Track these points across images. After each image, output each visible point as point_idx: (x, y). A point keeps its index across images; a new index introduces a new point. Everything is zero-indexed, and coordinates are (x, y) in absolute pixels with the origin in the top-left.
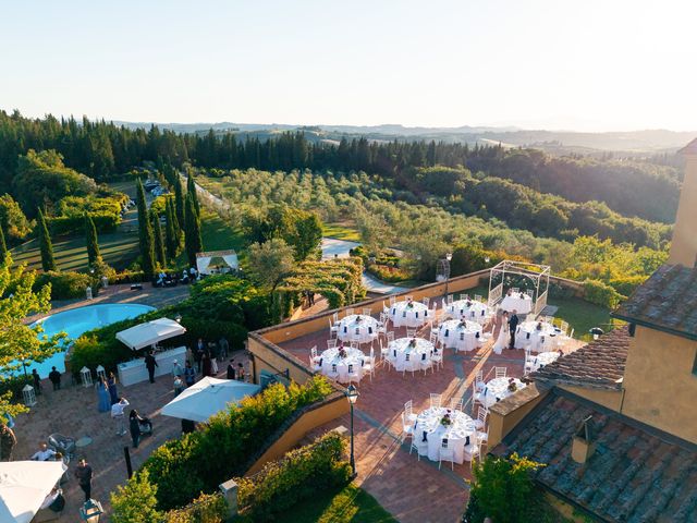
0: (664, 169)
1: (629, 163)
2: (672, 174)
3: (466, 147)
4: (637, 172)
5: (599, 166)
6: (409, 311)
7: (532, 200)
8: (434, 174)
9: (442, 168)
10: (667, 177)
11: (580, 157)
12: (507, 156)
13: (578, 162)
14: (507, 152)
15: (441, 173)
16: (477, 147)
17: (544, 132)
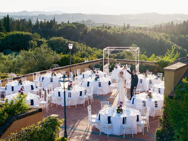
0: (161, 34)
1: (140, 31)
2: (166, 38)
3: (30, 21)
4: (146, 36)
5: (123, 34)
6: (54, 77)
7: (87, 51)
8: (12, 36)
9: (18, 32)
10: (164, 39)
11: (109, 28)
12: (60, 28)
13: (109, 31)
14: (60, 25)
15: (18, 35)
16: (37, 22)
17: (80, 14)
